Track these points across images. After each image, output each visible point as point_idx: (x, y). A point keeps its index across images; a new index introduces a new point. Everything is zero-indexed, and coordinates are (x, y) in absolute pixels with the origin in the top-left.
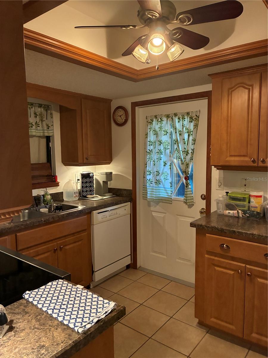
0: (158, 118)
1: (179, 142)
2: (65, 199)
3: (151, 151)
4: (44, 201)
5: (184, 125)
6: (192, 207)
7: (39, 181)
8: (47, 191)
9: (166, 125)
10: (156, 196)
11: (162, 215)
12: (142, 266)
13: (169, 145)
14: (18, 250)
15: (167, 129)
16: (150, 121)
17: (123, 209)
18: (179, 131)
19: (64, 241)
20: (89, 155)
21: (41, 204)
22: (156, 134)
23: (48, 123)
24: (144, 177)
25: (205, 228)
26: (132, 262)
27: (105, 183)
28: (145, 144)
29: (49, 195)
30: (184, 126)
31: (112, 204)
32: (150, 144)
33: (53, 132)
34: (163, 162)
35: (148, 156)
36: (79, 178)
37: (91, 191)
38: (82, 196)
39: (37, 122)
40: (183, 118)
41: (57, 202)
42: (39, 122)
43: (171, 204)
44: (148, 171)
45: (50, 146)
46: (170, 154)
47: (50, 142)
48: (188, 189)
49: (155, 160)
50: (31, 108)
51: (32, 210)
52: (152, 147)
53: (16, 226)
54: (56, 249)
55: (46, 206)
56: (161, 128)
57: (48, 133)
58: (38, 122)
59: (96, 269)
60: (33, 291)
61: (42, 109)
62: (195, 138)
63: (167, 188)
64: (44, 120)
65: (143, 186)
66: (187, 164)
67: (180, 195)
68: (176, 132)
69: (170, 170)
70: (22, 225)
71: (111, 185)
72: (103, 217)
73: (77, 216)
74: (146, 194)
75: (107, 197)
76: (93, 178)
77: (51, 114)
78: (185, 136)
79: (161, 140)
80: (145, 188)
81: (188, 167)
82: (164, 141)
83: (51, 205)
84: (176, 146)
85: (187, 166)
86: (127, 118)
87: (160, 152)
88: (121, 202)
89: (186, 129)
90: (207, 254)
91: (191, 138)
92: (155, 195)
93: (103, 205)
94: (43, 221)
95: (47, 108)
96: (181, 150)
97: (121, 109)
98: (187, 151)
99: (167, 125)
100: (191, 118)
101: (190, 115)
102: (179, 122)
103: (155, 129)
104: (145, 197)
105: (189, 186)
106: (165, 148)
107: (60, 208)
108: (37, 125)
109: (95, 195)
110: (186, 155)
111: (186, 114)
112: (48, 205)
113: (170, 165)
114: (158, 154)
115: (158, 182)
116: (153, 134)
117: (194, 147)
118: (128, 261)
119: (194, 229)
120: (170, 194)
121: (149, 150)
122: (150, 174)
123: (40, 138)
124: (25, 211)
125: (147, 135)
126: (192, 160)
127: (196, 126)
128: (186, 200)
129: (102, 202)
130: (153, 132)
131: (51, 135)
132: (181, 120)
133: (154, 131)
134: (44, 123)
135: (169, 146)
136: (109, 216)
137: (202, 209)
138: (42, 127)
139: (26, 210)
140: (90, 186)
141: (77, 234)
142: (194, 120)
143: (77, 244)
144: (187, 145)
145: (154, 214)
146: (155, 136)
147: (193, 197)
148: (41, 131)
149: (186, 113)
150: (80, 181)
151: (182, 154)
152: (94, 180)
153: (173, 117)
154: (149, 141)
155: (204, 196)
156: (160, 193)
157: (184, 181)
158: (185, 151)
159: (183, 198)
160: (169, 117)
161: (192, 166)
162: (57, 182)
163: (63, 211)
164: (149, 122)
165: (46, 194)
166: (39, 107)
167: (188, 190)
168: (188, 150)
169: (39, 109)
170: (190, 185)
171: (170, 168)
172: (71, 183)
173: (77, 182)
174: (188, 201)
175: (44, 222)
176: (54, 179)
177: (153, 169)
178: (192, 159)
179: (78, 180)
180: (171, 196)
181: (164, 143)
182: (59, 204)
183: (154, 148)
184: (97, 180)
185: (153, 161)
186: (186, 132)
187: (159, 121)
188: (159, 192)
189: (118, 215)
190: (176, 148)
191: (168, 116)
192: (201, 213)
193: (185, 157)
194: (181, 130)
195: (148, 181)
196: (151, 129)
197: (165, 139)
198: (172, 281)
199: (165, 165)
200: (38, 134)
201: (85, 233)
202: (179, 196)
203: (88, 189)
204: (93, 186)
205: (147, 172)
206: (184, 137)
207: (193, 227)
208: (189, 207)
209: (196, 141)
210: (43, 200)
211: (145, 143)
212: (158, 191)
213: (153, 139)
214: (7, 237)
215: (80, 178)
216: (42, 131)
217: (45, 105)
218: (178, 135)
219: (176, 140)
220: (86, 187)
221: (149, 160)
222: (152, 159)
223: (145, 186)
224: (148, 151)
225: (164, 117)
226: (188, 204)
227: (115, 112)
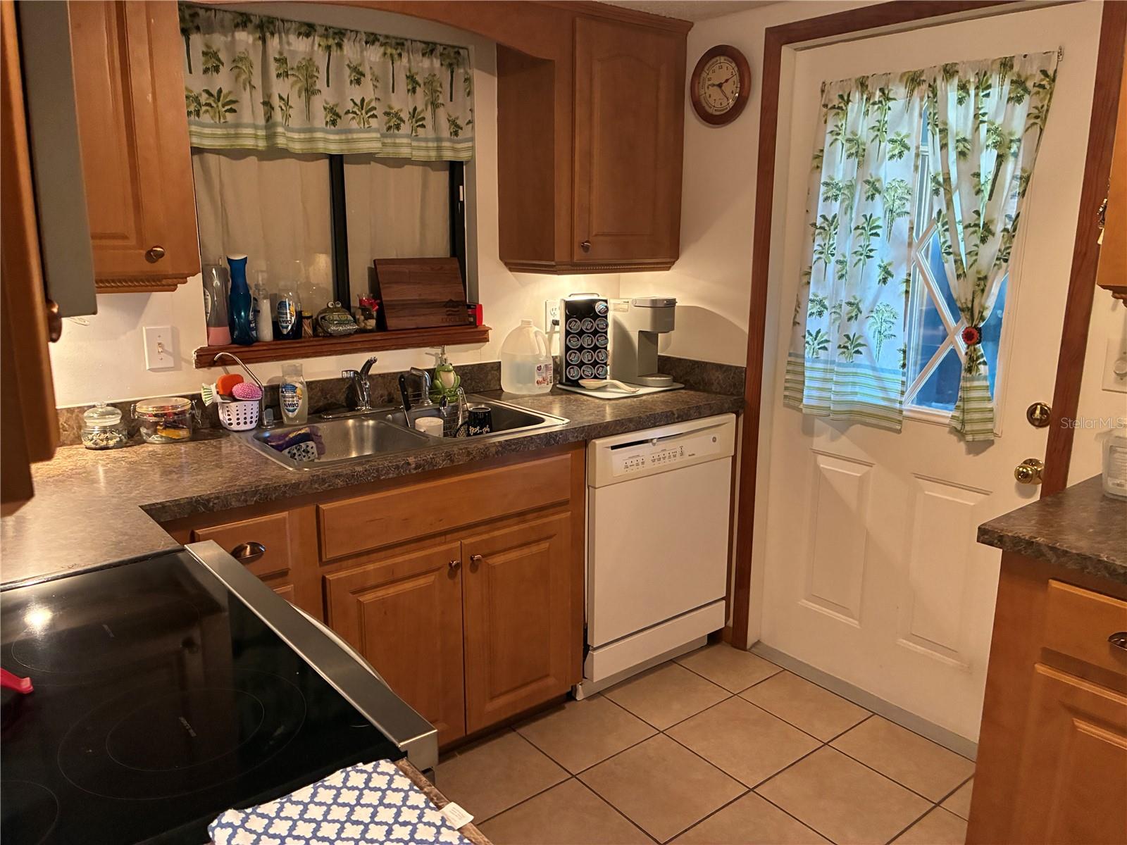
0: (869, 88)
1: (953, 187)
2: (507, 386)
3: (833, 221)
4: (434, 390)
5: (984, 114)
6: (983, 451)
7: (421, 321)
8: (445, 356)
9: (901, 117)
10: (838, 398)
11: (856, 471)
12: (765, 641)
13: (908, 197)
14: (324, 560)
15: (904, 132)
16: (836, 102)
17: (706, 437)
18: (958, 141)
19: (485, 537)
20: (594, 234)
21: (423, 402)
22: (859, 154)
23: (458, 114)
24: (795, 323)
25: (1050, 554)
26: (731, 623)
27: (648, 338)
28: (810, 195)
29: (450, 371)
30: (981, 118)
31: (667, 417)
32: (830, 194)
33: (473, 148)
34: (880, 266)
35: (819, 240)
36: (557, 318)
37: (595, 364)
38: (564, 381)
39: (415, 109)
40: (983, 86)
41: (477, 397)
42: (423, 111)
43: (899, 431)
44: (812, 301)
45: (461, 199)
46: (910, 236)
47: (463, 185)
48: (973, 379)
49: (844, 257)
50: (396, 57)
51: (388, 420)
52: (836, 207)
53: (315, 480)
54: (458, 564)
55: (439, 410)
56: (879, 129)
57: (454, 149)
58: (419, 110)
59: (597, 639)
60: (254, 812)
61: (437, 63)
62: (1028, 169)
63: (883, 370)
64: (439, 101)
65: (790, 355)
66: (979, 279)
67: (937, 402)
68: (944, 146)
69: (904, 300)
70: (338, 476)
71: (669, 345)
72: (629, 464)
73: (538, 455)
74: (799, 387)
75: (651, 389)
76: (606, 317)
77: (466, 80)
78: (983, 162)
79: (878, 180)
80: (796, 366)
81: (983, 291)
82: (888, 181)
83: (456, 408)
84: (940, 204)
85: (979, 285)
86: (744, 94)
87: (869, 228)
88: (700, 413)
89: (988, 131)
90: (1044, 663)
91: (1010, 167)
92: (837, 393)
93: (630, 420)
94: (413, 466)
95: (453, 58)
96: (958, 217)
97: (722, 59)
98: (985, 224)
99: (906, 116)
100: (1019, 83)
101: (1016, 69)
102: (960, 101)
103: (854, 133)
104: (795, 399)
105: (981, 367)
106: (891, 211)
107: (485, 420)
108: (416, 122)
109: (609, 380)
110: (978, 242)
111: (997, 66)
112: (444, 405)
113: (907, 281)
114: (862, 234)
115: (851, 345)
116: (845, 156)
117: (1019, 207)
118: (716, 619)
119: (995, 555)
120: (893, 396)
121: (823, 217)
122: (820, 314)
123: (429, 169)
124: (366, 423)
125: (819, 157)
126: (1006, 261)
127: (1038, 118)
128: (963, 422)
129: (631, 408)
130: (847, 145)
131: (463, 156)
132: (972, 92)
133: (849, 140)
134: (441, 112)
135: (908, 205)
136: (654, 461)
137: (1025, 462)
138: (436, 127)
139: (367, 420)
140: (595, 348)
141: (535, 514)
142: (1029, 93)
143: (534, 549)
144: (990, 199)
145: (825, 464)
146: (855, 160)
147: (991, 410)
148: (430, 144)
149: (998, 62)
150: (561, 328)
151: (960, 237)
152: (607, 326)
153: (939, 82)
154: (826, 184)
155: (1043, 411)
156: (857, 389)
157: (962, 347)
158: (977, 225)
159: (950, 414)
160: (919, 84)
161: (1003, 284)
162: (480, 328)
163: (491, 431)
164: (834, 107)
165: (442, 366)
166: (424, 55)
167: (976, 383)
168: (991, 221)
169: (426, 63)
170: (985, 363)
171: (907, 292)
172: (528, 332)
173: (553, 329)
174: (968, 428)
175: (415, 469)
176: (470, 316)
177: (836, 293)
178: (1004, 258)
179: (556, 323)
180: (901, 403)
181: (888, 189)
182: (481, 403)
183: (846, 209)
184: (619, 327)
185: (838, 262)
186: (990, 142)
187: (877, 100)
188: (854, 384)
189: (686, 457)
190: (940, 212)
191: (914, 80)
192: (1023, 477)
193: (975, 248)
194: (969, 137)
195: (808, 339)
196: (838, 134)
197: (892, 172)
198: (875, 714)
199: (884, 281)
200: (420, 155)
201: (563, 516)
202: (934, 404)
203: (586, 357)
204: (606, 348)
205: (810, 305)
206: (979, 166)
207: (992, 545)
208: (969, 452)
209: (1030, 183)
210: (429, 389)
211: (809, 190)
212: (851, 379)
213: (844, 175)
214: (285, 514)
215: (560, 315)
216: (435, 145)
217: (446, 47)
218: (953, 155)
219: (941, 179)
220: (581, 349)
221: (819, 258)
222: (833, 255)
223: (797, 356)
224: (819, 221)
225: (897, 82)
226: (969, 438)
227: (703, 70)
